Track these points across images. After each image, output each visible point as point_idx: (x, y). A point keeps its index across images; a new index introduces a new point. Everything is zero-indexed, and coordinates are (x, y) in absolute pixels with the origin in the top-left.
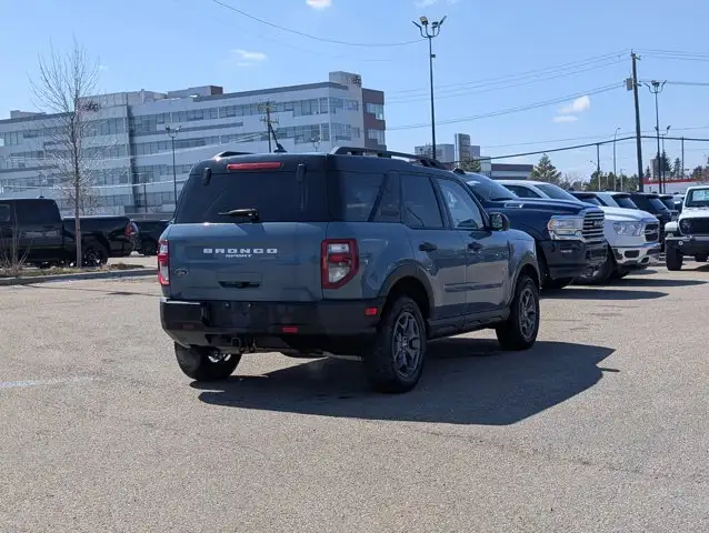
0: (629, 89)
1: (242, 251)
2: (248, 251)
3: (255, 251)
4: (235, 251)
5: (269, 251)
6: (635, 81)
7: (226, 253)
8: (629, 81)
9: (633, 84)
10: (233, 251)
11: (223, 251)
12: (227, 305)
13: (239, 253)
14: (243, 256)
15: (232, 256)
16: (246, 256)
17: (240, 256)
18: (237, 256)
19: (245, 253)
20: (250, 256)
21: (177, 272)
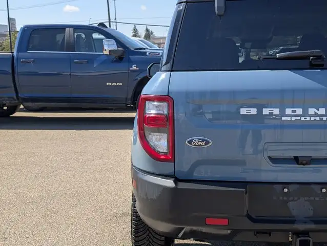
1: (312, 111)
2: (322, 111)
4: (299, 111)
7: (283, 114)
11: (276, 111)
12: (286, 190)
13: (305, 113)
14: (312, 118)
15: (293, 119)
16: (318, 118)
17: (308, 118)
18: (303, 119)
19: (316, 115)
20: (324, 118)
21: (190, 142)
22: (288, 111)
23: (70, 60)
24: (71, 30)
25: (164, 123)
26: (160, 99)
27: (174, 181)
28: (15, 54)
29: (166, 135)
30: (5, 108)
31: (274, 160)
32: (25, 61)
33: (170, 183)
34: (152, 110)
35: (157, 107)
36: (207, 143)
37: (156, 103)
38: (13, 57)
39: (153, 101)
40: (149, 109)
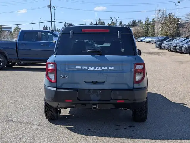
0: (49, 8)
1: (97, 68)
2: (100, 68)
3: (103, 68)
5: (110, 68)
6: (50, 6)
7: (88, 68)
8: (49, 6)
9: (50, 7)
10: (91, 68)
11: (86, 68)
12: (89, 91)
13: (95, 68)
14: (97, 70)
15: (91, 70)
16: (98, 70)
17: (96, 70)
18: (94, 70)
19: (98, 69)
20: (100, 70)
21: (61, 77)
22: (90, 68)
23: (40, 44)
24: (40, 32)
25: (54, 71)
26: (52, 63)
27: (56, 89)
28: (18, 41)
29: (54, 75)
30: (10, 63)
31: (86, 82)
32: (22, 45)
33: (55, 89)
34: (50, 67)
35: (52, 66)
36: (66, 77)
37: (51, 65)
38: (17, 43)
39: (51, 64)
40: (49, 66)
